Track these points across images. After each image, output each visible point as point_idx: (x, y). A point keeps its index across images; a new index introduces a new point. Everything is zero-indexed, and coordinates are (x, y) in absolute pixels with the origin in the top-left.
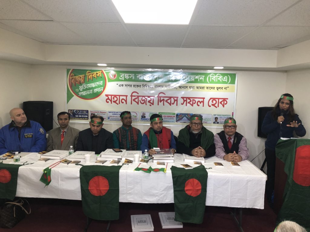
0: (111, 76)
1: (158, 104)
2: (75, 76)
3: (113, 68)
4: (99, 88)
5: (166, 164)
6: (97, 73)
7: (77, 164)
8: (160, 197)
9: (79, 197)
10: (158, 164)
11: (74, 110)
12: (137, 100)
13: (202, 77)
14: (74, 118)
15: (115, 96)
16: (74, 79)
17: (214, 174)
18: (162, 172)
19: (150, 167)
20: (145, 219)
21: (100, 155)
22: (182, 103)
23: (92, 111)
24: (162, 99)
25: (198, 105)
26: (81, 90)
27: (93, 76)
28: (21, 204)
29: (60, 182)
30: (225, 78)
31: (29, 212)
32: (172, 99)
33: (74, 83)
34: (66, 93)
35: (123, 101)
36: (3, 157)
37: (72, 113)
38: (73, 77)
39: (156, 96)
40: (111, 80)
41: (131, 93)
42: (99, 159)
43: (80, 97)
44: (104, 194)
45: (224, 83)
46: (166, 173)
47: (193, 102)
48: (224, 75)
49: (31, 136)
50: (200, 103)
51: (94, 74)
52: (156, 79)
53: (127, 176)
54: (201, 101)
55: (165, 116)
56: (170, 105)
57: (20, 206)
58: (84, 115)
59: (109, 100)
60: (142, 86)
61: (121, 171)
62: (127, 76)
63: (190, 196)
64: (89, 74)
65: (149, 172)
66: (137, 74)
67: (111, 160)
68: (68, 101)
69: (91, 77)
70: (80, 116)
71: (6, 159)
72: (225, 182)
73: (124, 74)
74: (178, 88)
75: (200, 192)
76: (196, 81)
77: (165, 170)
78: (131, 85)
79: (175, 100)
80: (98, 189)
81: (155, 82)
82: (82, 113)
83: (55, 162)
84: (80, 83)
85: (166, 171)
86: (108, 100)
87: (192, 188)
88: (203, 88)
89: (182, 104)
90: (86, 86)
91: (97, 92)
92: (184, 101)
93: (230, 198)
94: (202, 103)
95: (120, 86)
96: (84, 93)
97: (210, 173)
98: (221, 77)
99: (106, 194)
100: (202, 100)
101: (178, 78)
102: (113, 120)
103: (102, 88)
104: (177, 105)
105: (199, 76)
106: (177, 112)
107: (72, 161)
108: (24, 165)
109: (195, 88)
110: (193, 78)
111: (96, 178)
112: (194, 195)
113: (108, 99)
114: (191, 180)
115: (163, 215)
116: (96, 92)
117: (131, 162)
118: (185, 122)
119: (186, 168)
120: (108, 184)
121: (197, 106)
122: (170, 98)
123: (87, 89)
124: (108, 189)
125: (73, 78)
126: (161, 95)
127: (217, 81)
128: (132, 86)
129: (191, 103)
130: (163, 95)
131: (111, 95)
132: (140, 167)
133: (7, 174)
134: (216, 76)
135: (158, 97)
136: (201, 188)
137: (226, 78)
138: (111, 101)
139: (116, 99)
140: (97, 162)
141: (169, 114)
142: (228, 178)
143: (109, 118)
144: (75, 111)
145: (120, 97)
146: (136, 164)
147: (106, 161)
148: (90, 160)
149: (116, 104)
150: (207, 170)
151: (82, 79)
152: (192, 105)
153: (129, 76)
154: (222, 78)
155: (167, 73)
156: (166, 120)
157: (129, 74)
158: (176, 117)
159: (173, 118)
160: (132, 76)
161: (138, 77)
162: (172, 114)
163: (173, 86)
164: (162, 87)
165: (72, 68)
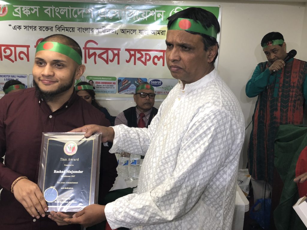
1: (86, 62)
15: (7, 47)
32: (110, 52)
35: (22, 56)
41: (37, 40)
47: (146, 58)
50: (159, 60)
52: (79, 17)
56: (107, 63)
60: (54, 29)
73: (20, 6)
74: (120, 33)
76: (150, 20)
78: (36, 27)
79: (115, 55)
88: (163, 32)
89: (128, 61)
92: (131, 56)
95: (15, 28)
100: (162, 54)
104: (118, 63)
105: (156, 11)
106: (118, 76)
109: (150, 32)
110: (145, 15)
121: (153, 64)
122: (107, 50)
126: (90, 45)
129: (143, 59)
135: (85, 48)
141: (105, 79)
145: (17, 48)
149: (11, 62)
152: (145, 64)
153: (31, 10)
156: (100, 89)
157: (29, 7)
158: (118, 84)
159: (113, 86)
160: (36, 10)
161: (46, 11)
162: (111, 79)
163: (110, 30)
164: (91, 31)
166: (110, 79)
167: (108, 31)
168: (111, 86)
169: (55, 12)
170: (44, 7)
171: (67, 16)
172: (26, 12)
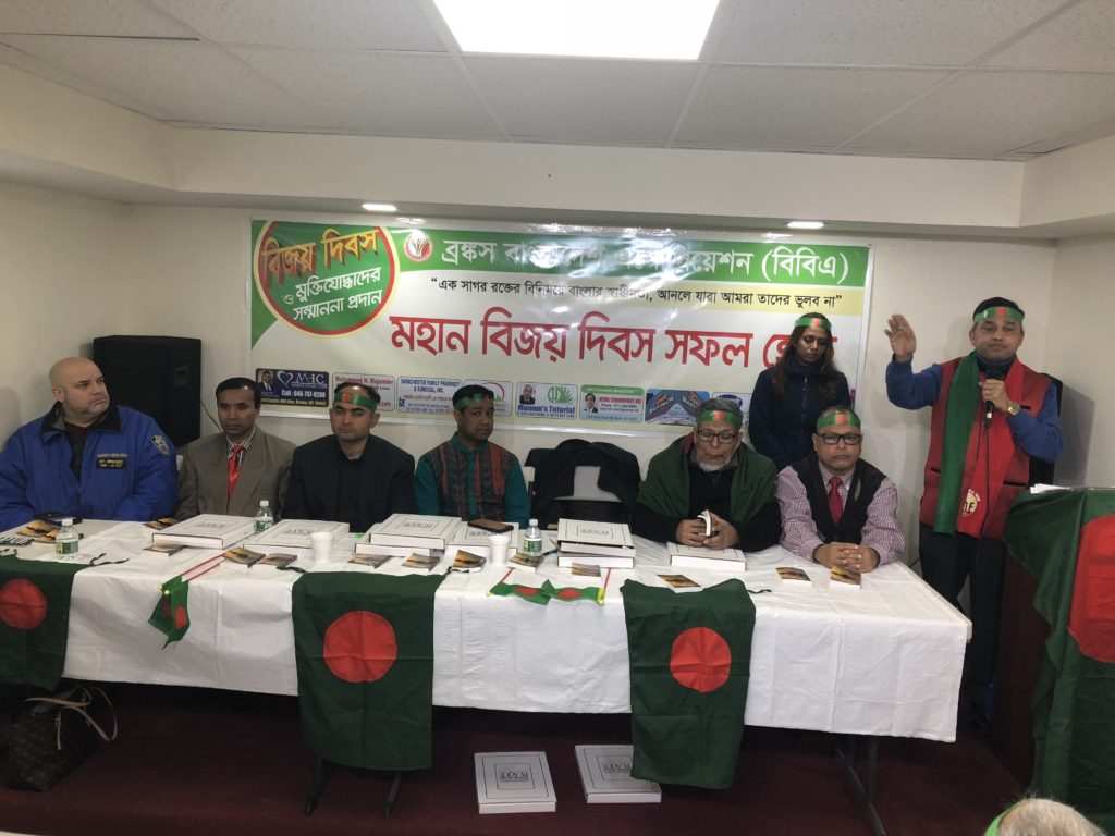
0: (413, 251)
1: (582, 356)
2: (281, 246)
3: (419, 221)
4: (369, 294)
5: (604, 572)
6: (360, 239)
7: (282, 568)
8: (582, 690)
9: (287, 685)
10: (573, 573)
11: (276, 371)
12: (503, 339)
13: (745, 258)
14: (277, 401)
15: (426, 322)
16: (277, 257)
17: (777, 613)
18: (588, 601)
19: (548, 581)
20: (524, 768)
21: (366, 535)
22: (670, 352)
23: (341, 376)
24: (595, 335)
25: (728, 362)
26: (304, 299)
27: (348, 247)
28: (80, 704)
29: (222, 630)
30: (827, 265)
31: (109, 734)
32: (633, 336)
33: (276, 274)
34: (249, 306)
35: (454, 341)
36: (18, 536)
37: (269, 382)
38: (272, 252)
39: (575, 325)
40: (409, 265)
41: (485, 311)
42: (363, 549)
43: (298, 324)
44: (380, 675)
45: (822, 279)
46: (603, 605)
47: (708, 350)
48: (823, 251)
49: (121, 462)
50: (736, 353)
51: (351, 242)
52: (576, 264)
53: (464, 613)
54: (737, 346)
55: (607, 400)
56: (626, 359)
57: (81, 711)
58: (313, 390)
59: (405, 335)
60: (522, 288)
61: (442, 595)
62: (469, 250)
63: (689, 691)
64: (332, 240)
65: (542, 599)
66: (505, 245)
67: (408, 554)
68: (254, 340)
70: (300, 394)
71: (29, 542)
72: (819, 641)
73: (457, 243)
74: (656, 298)
75: (724, 677)
76: (722, 273)
77: (600, 594)
78: (485, 284)
79: (642, 343)
80: (359, 656)
81: (573, 275)
82: (304, 381)
83: (203, 557)
84: (300, 274)
85: (602, 598)
86: (400, 339)
87: (697, 662)
88: (747, 297)
89: (670, 356)
90: (320, 284)
91: (361, 305)
92: (677, 344)
93: (833, 702)
94: (742, 354)
95: (443, 285)
96: (313, 311)
97: (763, 610)
98: (814, 259)
99: (387, 674)
100: (742, 342)
101: (657, 260)
102: (418, 409)
103: (378, 294)
104: (650, 360)
105: (734, 254)
106: (648, 385)
107: (264, 556)
108: (92, 565)
109: (719, 297)
110: (710, 262)
111: (350, 619)
112: (703, 686)
113: (401, 332)
114: (695, 632)
115: (589, 756)
116: (356, 306)
117: (476, 562)
118: (677, 423)
119: (678, 591)
120: (393, 642)
121: (723, 363)
122: (626, 332)
123: (323, 297)
124: (394, 658)
125: (274, 255)
126: (593, 321)
127: (798, 273)
128: (489, 287)
129: (703, 352)
130: (601, 323)
131: (412, 320)
132: (509, 582)
133: (33, 597)
134: (795, 253)
135: (582, 328)
136: (730, 662)
137: (831, 262)
138: (411, 340)
139: (427, 333)
140: (357, 560)
141: (615, 391)
142: (829, 627)
143: (402, 403)
144: (279, 374)
145: (446, 326)
146: (495, 571)
147: (390, 557)
148: (332, 551)
149: (429, 352)
150: (753, 597)
151: (307, 258)
152: (706, 361)
153: (478, 249)
154: (817, 261)
155: (617, 242)
156: (607, 413)
157: (476, 243)
158: (647, 403)
159: (636, 407)
160: (488, 250)
161: (508, 253)
162: (631, 391)
163: (638, 291)
164: (595, 293)
165: (272, 217)
166: (629, 392)
167: (631, 294)
168: (631, 406)
172: (468, 255)
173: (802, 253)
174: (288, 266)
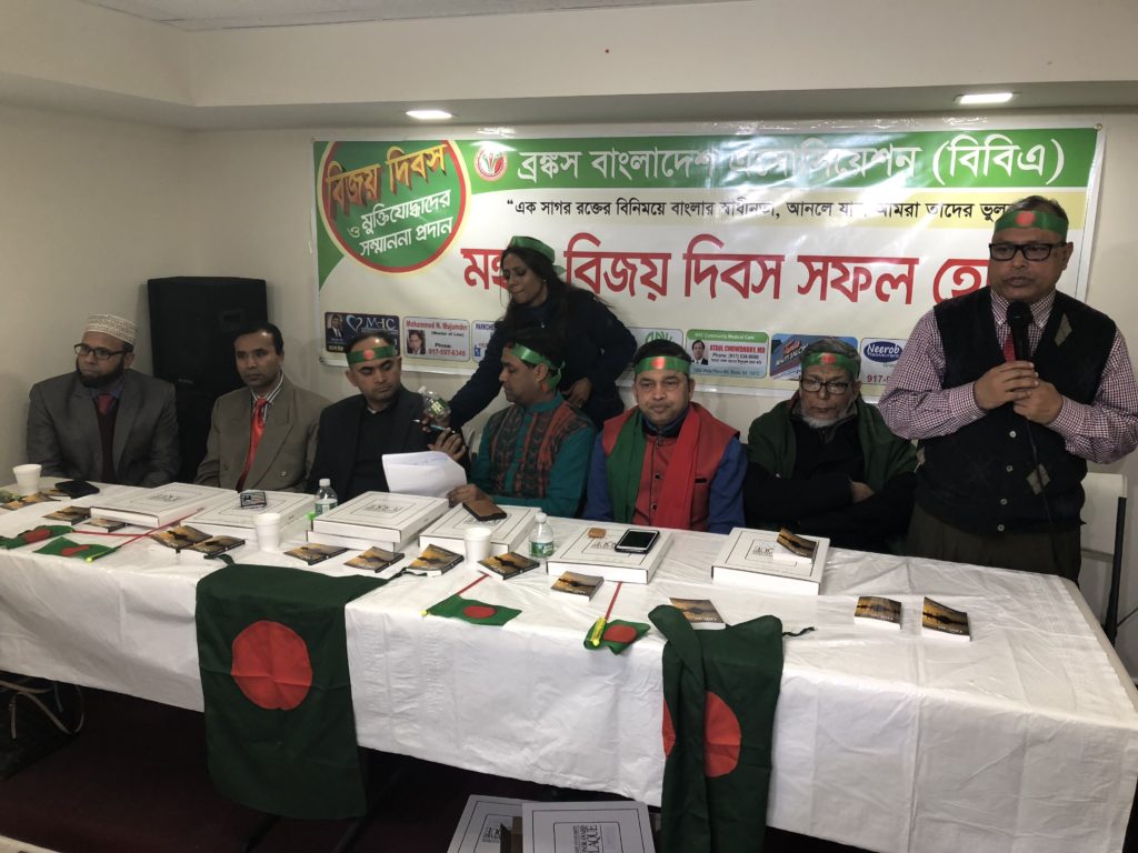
0: (485, 167)
1: (688, 293)
2: (344, 171)
3: (506, 132)
4: (438, 222)
5: (609, 588)
7: (211, 556)
10: (554, 587)
12: (591, 273)
13: (908, 154)
16: (341, 184)
22: (803, 286)
23: (412, 321)
24: (705, 265)
25: (883, 297)
27: (414, 167)
30: (1030, 157)
32: (754, 265)
33: (341, 203)
34: (316, 243)
37: (339, 328)
40: (483, 186)
41: (571, 238)
44: (295, 704)
47: (856, 281)
48: (1025, 139)
50: (895, 284)
51: (416, 162)
54: (896, 276)
55: (719, 348)
56: (745, 294)
59: (478, 271)
60: (613, 208)
62: (549, 162)
64: (396, 160)
68: (322, 279)
69: (404, 173)
73: (535, 154)
74: (785, 213)
75: (732, 762)
76: (874, 175)
78: (569, 204)
79: (766, 273)
84: (364, 202)
86: (473, 275)
88: (911, 208)
89: (803, 291)
90: (386, 213)
91: (430, 236)
92: (813, 274)
93: (909, 815)
94: (902, 285)
95: (520, 209)
96: (380, 245)
98: (1010, 150)
100: (904, 269)
103: (447, 223)
104: (776, 295)
105: (893, 150)
106: (773, 329)
107: (207, 538)
110: (859, 162)
111: (259, 628)
113: (474, 268)
116: (424, 238)
120: (306, 664)
121: (876, 298)
122: (745, 260)
123: (390, 228)
124: (309, 684)
126: (703, 247)
127: (985, 172)
128: (573, 208)
129: (848, 284)
130: (715, 249)
131: (486, 253)
132: (466, 595)
134: (982, 144)
135: (689, 256)
136: (738, 743)
137: (1037, 154)
138: (485, 276)
140: (295, 552)
141: (736, 337)
143: (477, 351)
147: (346, 549)
151: (372, 183)
152: (853, 296)
153: (561, 161)
154: (1016, 153)
156: (720, 365)
157: (556, 154)
158: (772, 352)
159: (756, 357)
160: (572, 160)
161: (595, 164)
162: (753, 338)
163: (758, 205)
164: (706, 211)
165: (333, 137)
166: (750, 338)
167: (752, 210)
168: (751, 357)
169: (617, 163)
170: (592, 153)
171: (647, 175)
172: (548, 169)
173: (992, 144)
174: (352, 194)
